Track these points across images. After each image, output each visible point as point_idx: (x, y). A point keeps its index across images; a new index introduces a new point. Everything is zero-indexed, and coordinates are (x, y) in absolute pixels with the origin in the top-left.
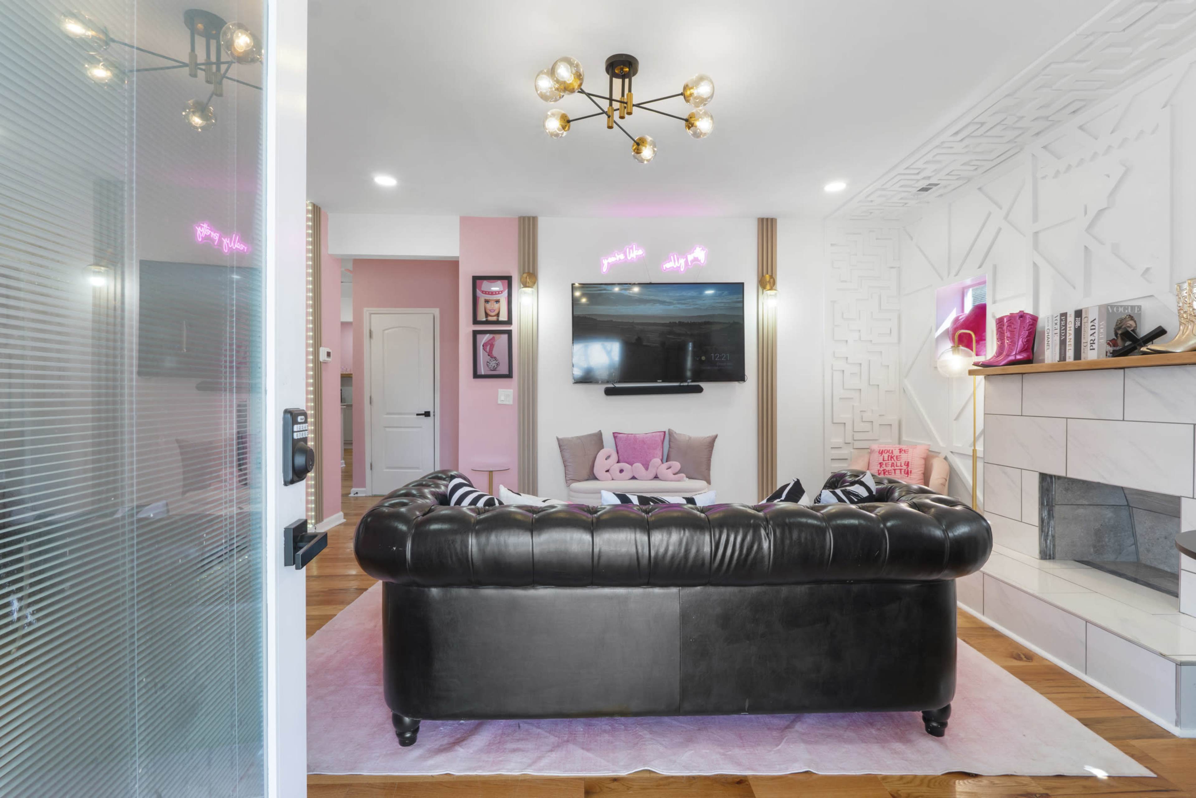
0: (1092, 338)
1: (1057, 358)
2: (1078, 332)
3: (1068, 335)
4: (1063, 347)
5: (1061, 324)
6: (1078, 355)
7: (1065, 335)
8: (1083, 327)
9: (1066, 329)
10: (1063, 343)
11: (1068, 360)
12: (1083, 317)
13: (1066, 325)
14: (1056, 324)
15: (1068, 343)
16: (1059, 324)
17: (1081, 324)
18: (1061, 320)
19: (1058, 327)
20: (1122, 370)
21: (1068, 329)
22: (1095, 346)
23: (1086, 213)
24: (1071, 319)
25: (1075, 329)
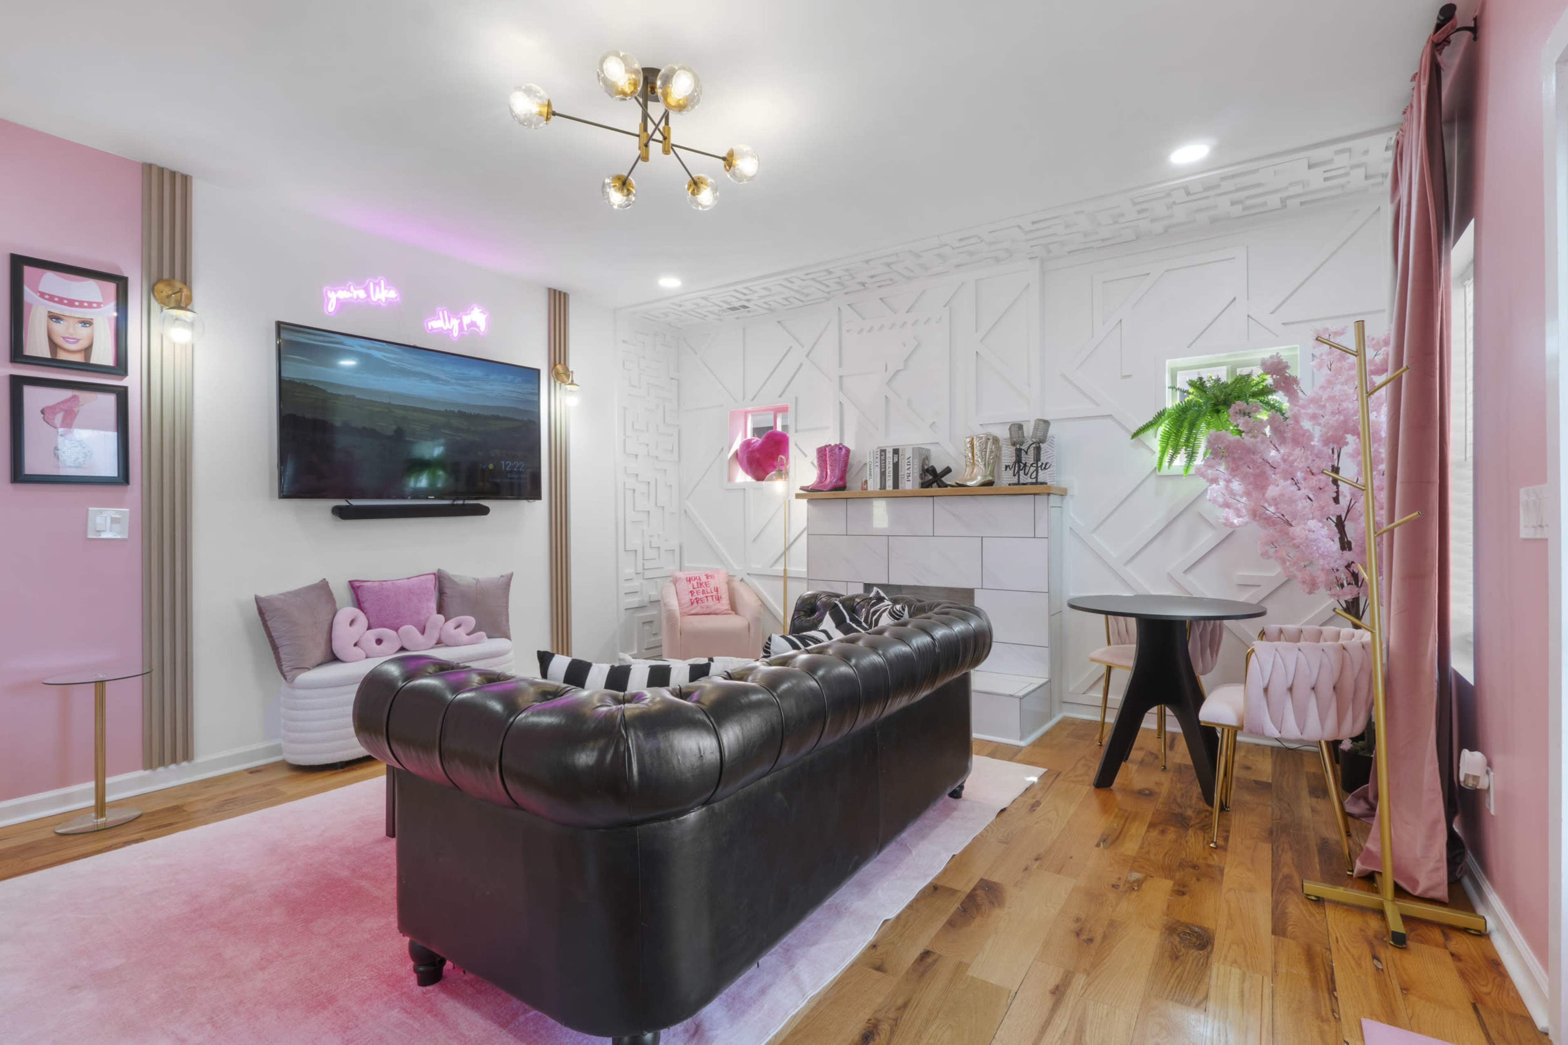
0: (908, 472)
1: (879, 486)
2: (896, 466)
3: (887, 468)
4: (883, 477)
5: (881, 458)
6: (896, 485)
7: (885, 468)
8: (900, 463)
9: (885, 463)
10: (883, 474)
11: (888, 488)
12: (900, 455)
13: (885, 460)
14: (877, 458)
15: (887, 475)
16: (879, 458)
17: (898, 459)
18: (881, 455)
19: (878, 460)
20: (932, 498)
21: (887, 463)
22: (910, 478)
23: (886, 370)
24: (890, 454)
25: (893, 463)
